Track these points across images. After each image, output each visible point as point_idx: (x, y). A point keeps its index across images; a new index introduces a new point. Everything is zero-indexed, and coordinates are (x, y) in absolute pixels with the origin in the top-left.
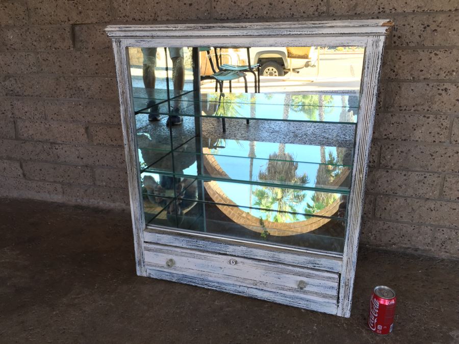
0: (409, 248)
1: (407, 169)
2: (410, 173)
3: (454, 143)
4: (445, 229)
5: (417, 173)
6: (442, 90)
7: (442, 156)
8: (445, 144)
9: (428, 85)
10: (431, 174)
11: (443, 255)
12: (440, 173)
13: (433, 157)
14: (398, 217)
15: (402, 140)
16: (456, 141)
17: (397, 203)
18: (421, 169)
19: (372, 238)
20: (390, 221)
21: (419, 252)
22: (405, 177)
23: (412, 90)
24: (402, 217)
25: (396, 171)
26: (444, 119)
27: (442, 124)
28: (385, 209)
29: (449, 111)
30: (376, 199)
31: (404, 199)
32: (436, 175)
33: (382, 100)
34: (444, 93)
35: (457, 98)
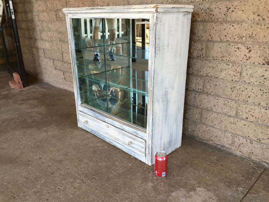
0: (219, 144)
1: (218, 96)
2: (219, 98)
3: (244, 82)
4: (240, 137)
5: (223, 99)
6: (237, 48)
7: (238, 90)
8: (239, 82)
9: (230, 45)
10: (231, 100)
11: (238, 153)
12: (236, 101)
13: (232, 90)
14: (214, 125)
15: (215, 78)
16: (245, 81)
17: (213, 115)
18: (226, 97)
19: (200, 135)
20: (210, 126)
21: (224, 148)
22: (217, 101)
23: (220, 47)
24: (215, 125)
25: (212, 96)
26: (237, 67)
27: (236, 70)
28: (207, 118)
29: (240, 62)
30: (202, 112)
31: (217, 114)
32: (234, 102)
33: (204, 53)
34: (237, 50)
35: (245, 54)
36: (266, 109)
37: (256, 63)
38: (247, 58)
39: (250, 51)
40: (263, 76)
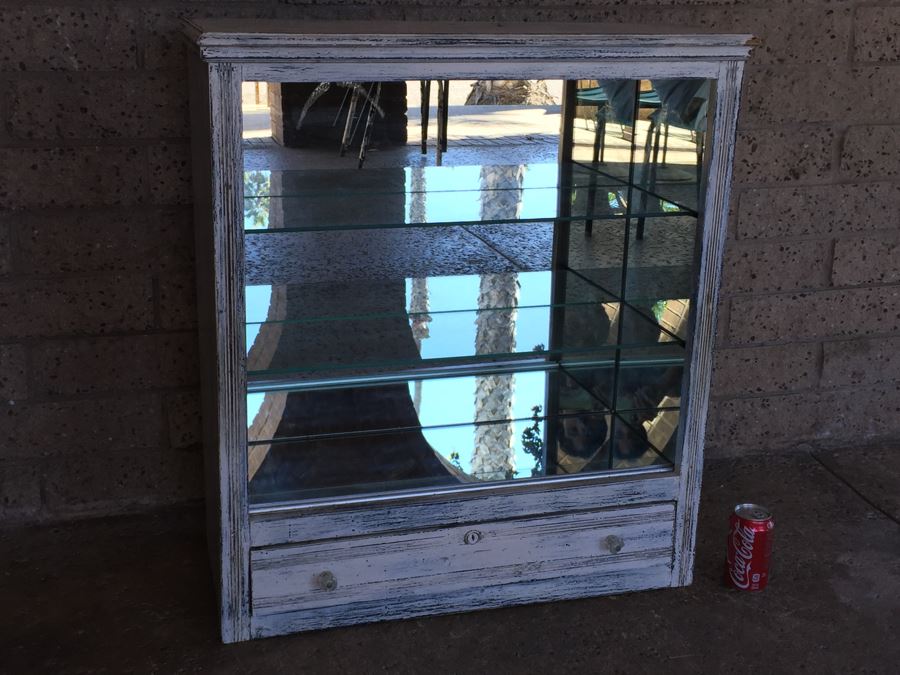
3: (743, 238)
4: (734, 402)
11: (737, 451)
35: (743, 158)
36: (794, 298)
37: (771, 179)
38: (749, 169)
39: (754, 149)
40: (789, 210)
